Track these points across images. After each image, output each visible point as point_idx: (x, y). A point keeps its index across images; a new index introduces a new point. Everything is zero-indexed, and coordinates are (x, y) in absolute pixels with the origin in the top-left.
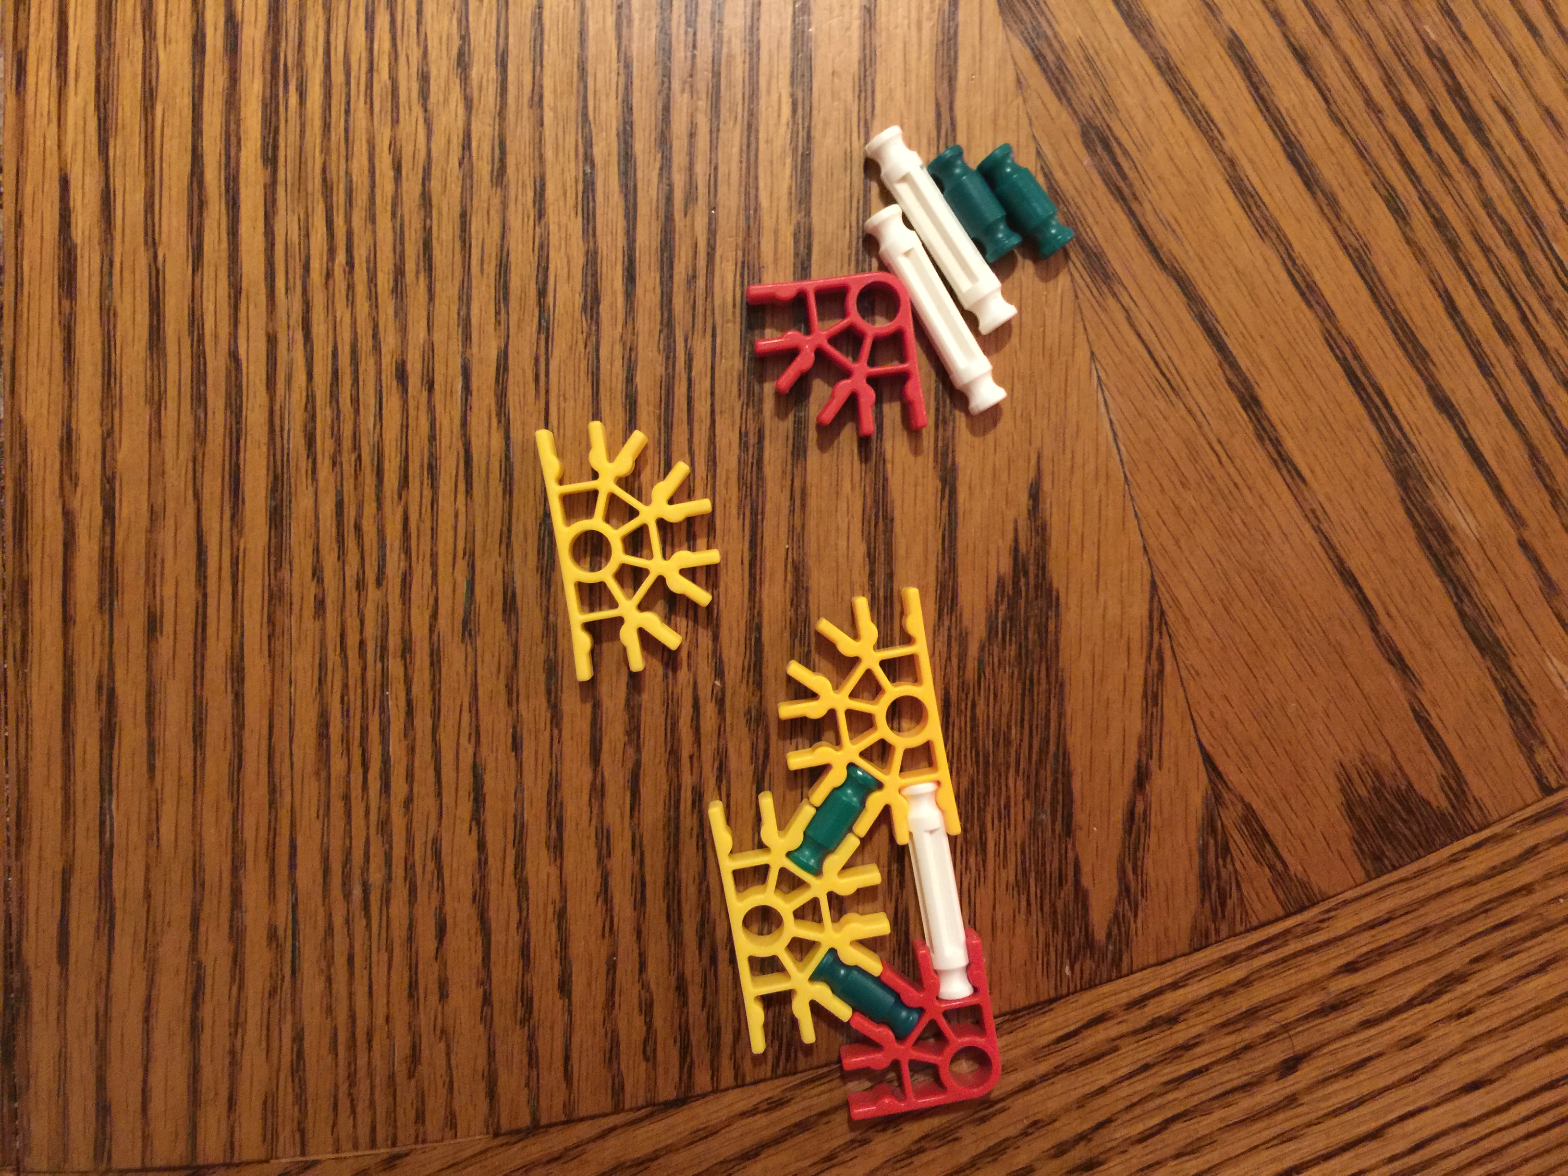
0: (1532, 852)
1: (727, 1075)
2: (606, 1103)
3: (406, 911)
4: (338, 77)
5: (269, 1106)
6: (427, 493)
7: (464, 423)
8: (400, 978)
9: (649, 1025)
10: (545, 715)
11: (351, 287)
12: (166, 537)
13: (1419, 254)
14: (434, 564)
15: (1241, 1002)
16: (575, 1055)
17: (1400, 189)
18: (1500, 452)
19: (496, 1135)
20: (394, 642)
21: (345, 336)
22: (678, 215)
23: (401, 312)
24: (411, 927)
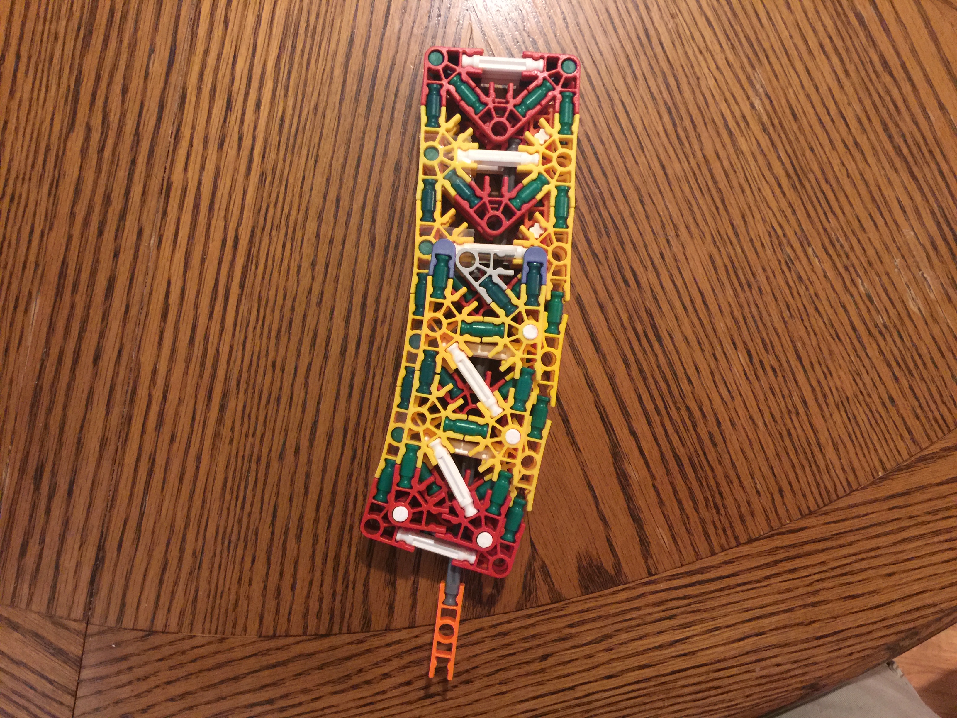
0: (642, 595)
1: (345, 629)
2: (301, 632)
3: (242, 552)
4: (270, 262)
5: (182, 613)
6: (275, 408)
7: (292, 385)
8: (236, 575)
9: (320, 607)
10: (302, 491)
11: (262, 333)
12: (183, 409)
13: (632, 379)
14: (273, 433)
15: (531, 632)
16: (292, 613)
17: (628, 356)
18: (650, 453)
19: (260, 636)
20: (255, 457)
21: (257, 349)
22: (378, 327)
23: (277, 345)
24: (243, 558)
